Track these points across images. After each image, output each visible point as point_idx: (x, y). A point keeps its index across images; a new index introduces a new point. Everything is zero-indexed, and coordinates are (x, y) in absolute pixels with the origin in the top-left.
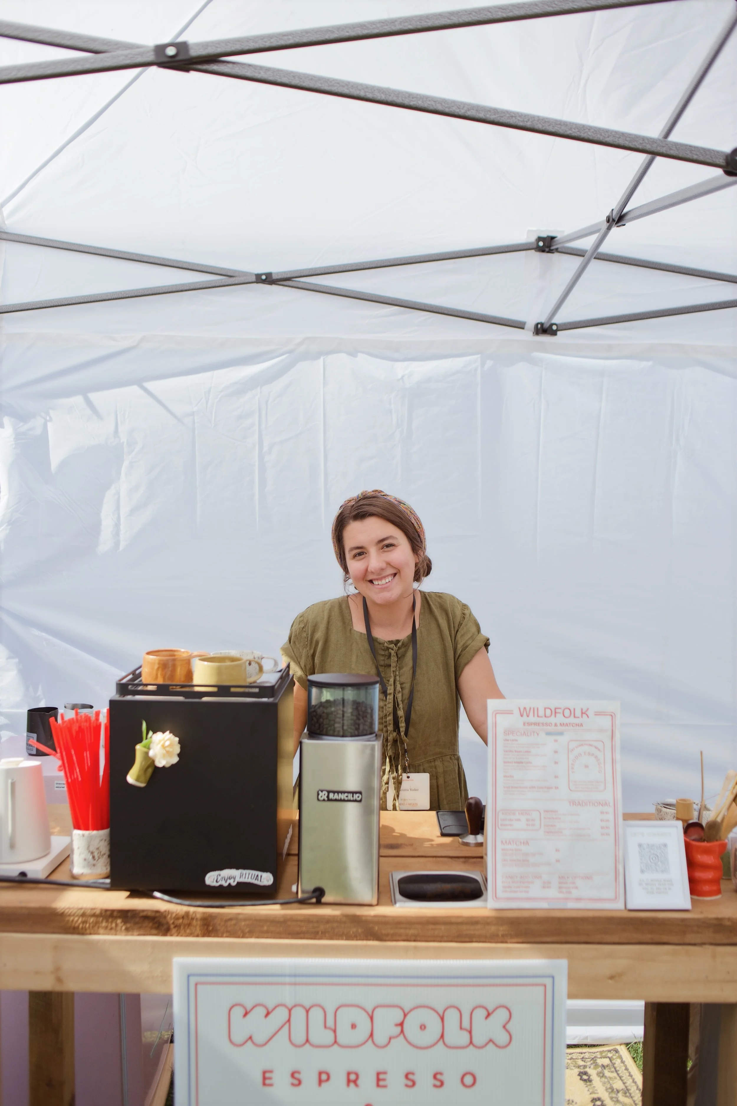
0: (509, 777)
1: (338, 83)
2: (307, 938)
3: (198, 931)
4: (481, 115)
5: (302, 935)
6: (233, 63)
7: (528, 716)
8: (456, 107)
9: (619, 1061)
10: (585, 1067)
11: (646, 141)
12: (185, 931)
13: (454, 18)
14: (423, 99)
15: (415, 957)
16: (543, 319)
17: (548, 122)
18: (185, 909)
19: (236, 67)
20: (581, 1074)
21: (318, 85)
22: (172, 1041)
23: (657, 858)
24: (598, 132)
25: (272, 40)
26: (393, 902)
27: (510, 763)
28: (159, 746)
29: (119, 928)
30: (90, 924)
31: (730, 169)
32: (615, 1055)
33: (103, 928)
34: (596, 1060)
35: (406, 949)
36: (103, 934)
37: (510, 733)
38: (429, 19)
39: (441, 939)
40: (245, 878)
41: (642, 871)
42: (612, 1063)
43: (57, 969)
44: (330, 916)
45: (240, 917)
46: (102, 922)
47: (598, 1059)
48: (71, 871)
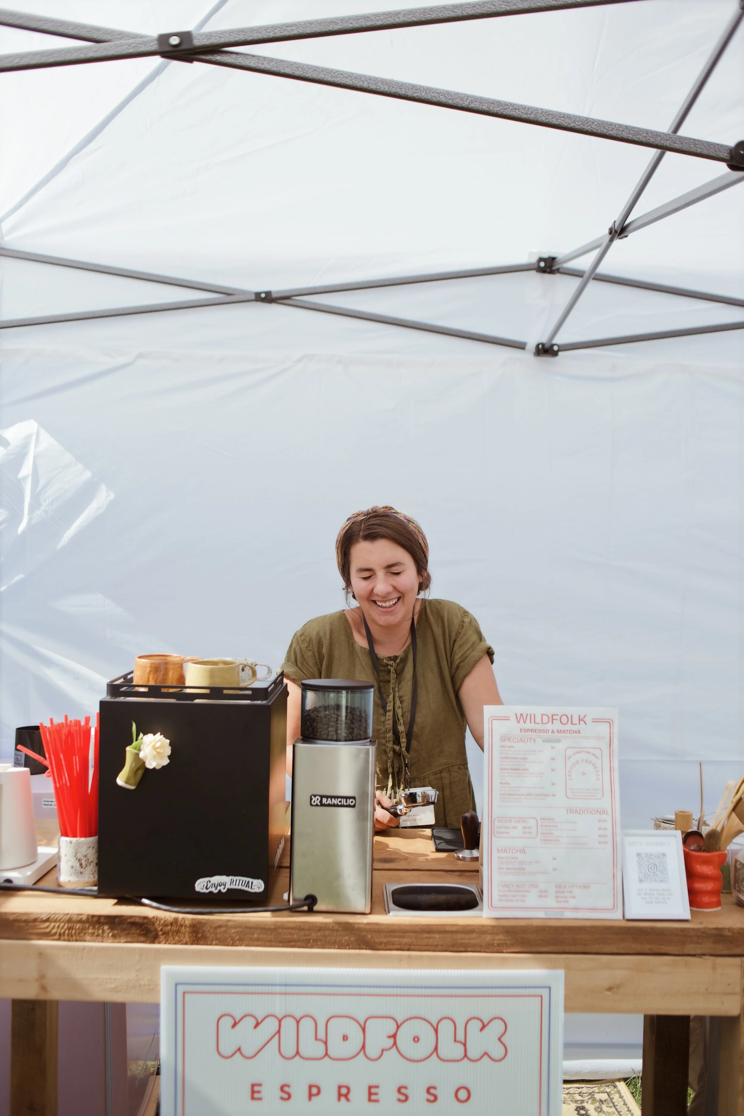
0: (505, 784)
1: (341, 74)
2: (299, 947)
3: (187, 938)
4: (485, 108)
5: (293, 944)
6: (237, 54)
7: (525, 723)
8: (459, 99)
9: (617, 1096)
10: (582, 1101)
11: (650, 135)
12: (174, 938)
13: (458, 11)
14: (426, 91)
15: (409, 967)
16: (544, 340)
17: (552, 115)
18: (174, 915)
19: (239, 58)
20: (578, 1109)
21: (321, 76)
22: (158, 1073)
23: (655, 867)
24: (602, 125)
25: (276, 31)
26: (387, 911)
27: (506, 769)
28: (150, 747)
29: (105, 935)
30: (76, 930)
31: (734, 163)
32: (614, 1090)
33: (89, 934)
34: (594, 1095)
35: (400, 959)
36: (89, 941)
37: (506, 739)
38: (433, 11)
39: (435, 948)
40: (235, 885)
41: (641, 881)
42: (610, 1098)
43: (42, 977)
44: (322, 923)
45: (230, 923)
46: (88, 929)
47: (596, 1094)
48: (57, 879)
